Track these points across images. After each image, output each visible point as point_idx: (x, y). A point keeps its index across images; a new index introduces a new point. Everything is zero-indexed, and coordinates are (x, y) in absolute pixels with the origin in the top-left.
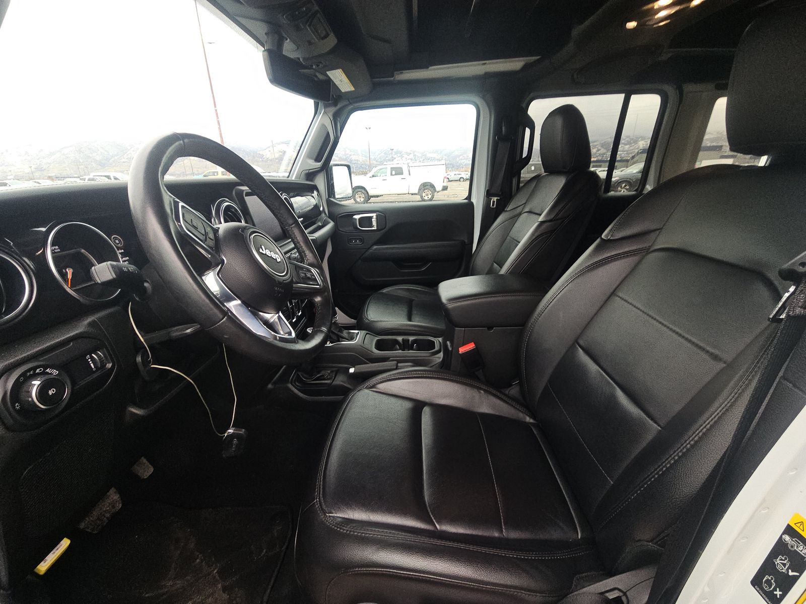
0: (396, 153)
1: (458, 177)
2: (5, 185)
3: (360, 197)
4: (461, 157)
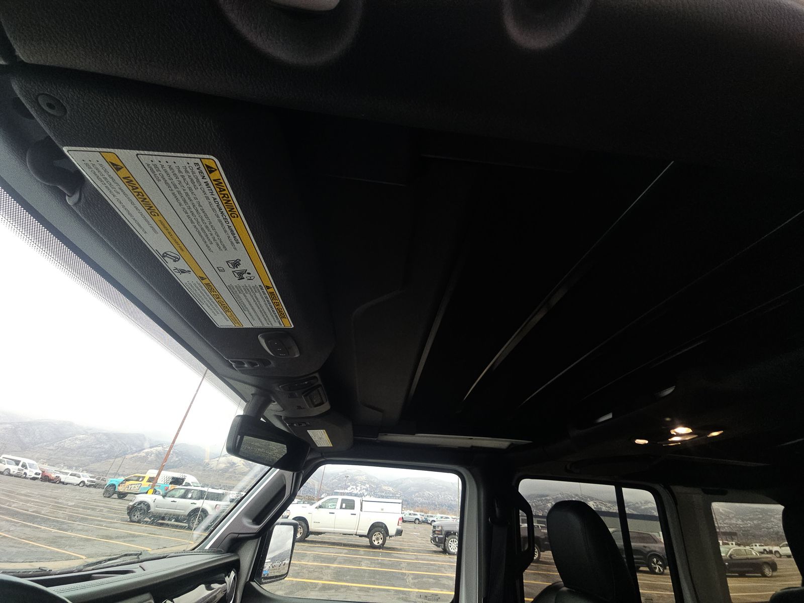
0: (351, 481)
1: (413, 518)
4: (417, 494)
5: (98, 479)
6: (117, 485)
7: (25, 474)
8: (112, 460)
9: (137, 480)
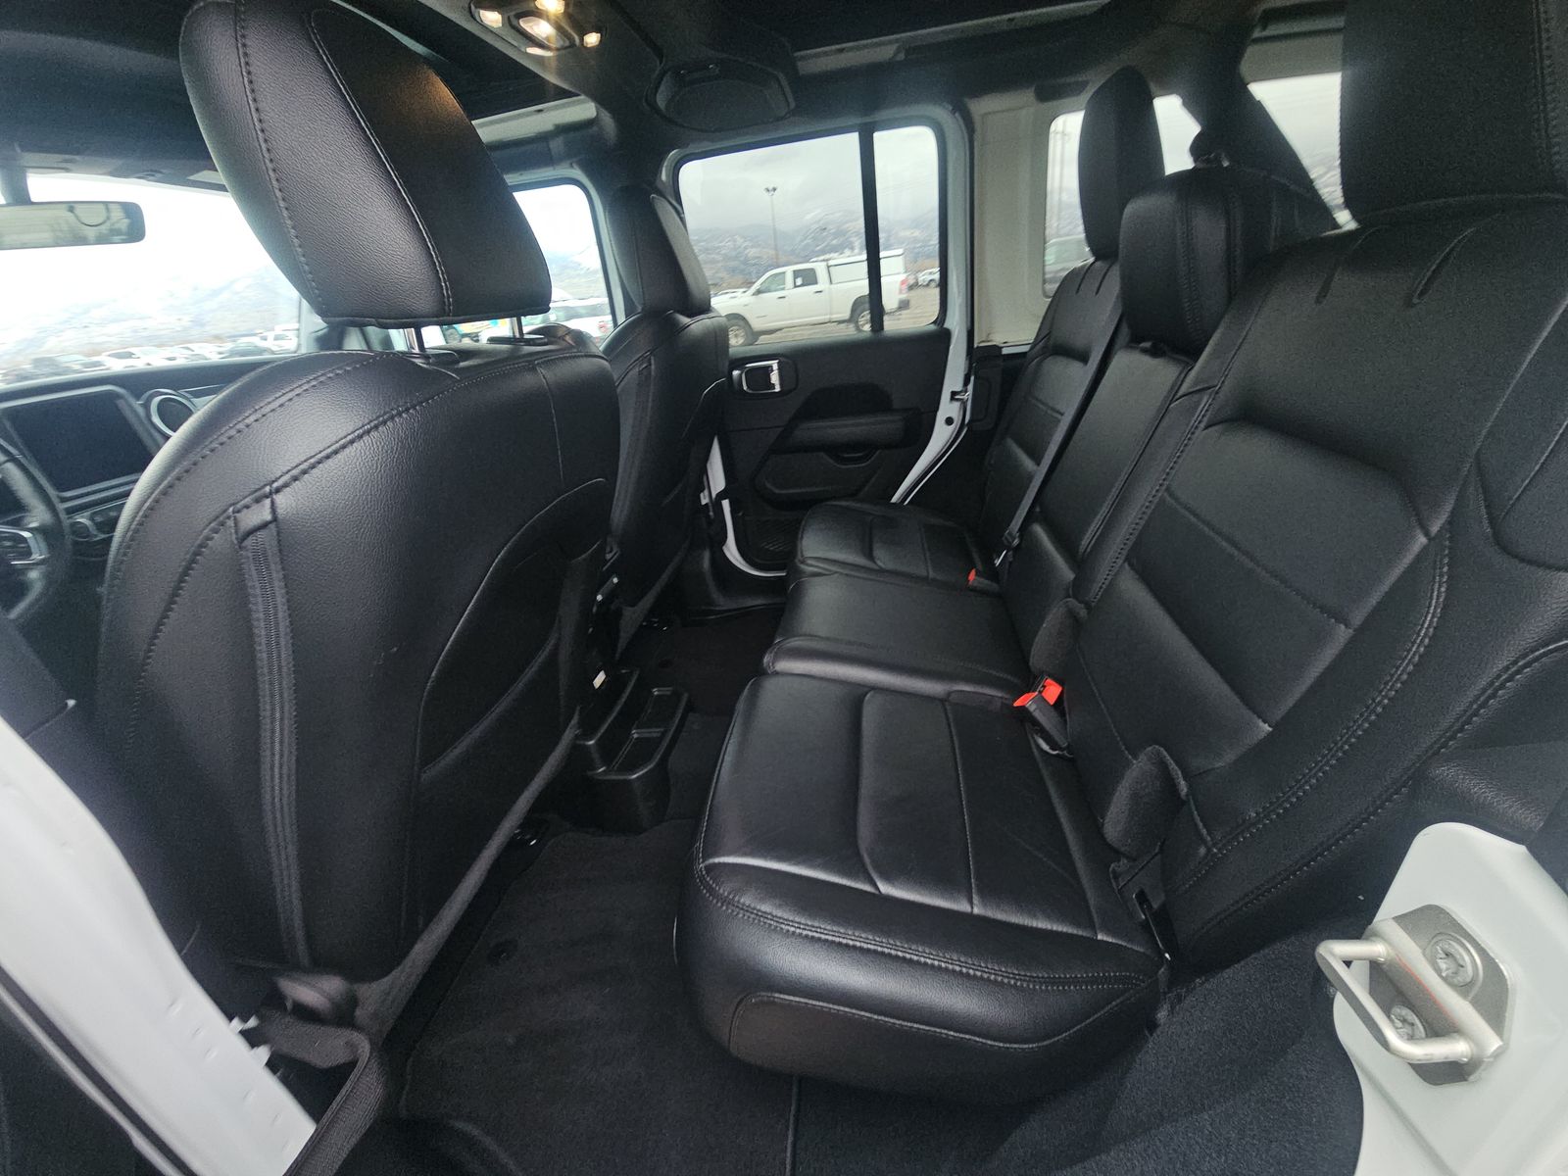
2: (130, 355)
3: (736, 336)
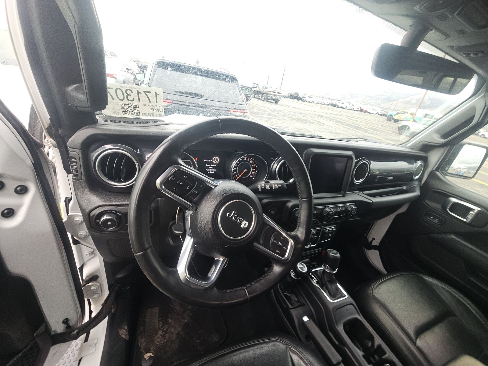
5: (385, 112)
6: (393, 115)
7: (353, 108)
8: (391, 102)
9: (404, 113)
